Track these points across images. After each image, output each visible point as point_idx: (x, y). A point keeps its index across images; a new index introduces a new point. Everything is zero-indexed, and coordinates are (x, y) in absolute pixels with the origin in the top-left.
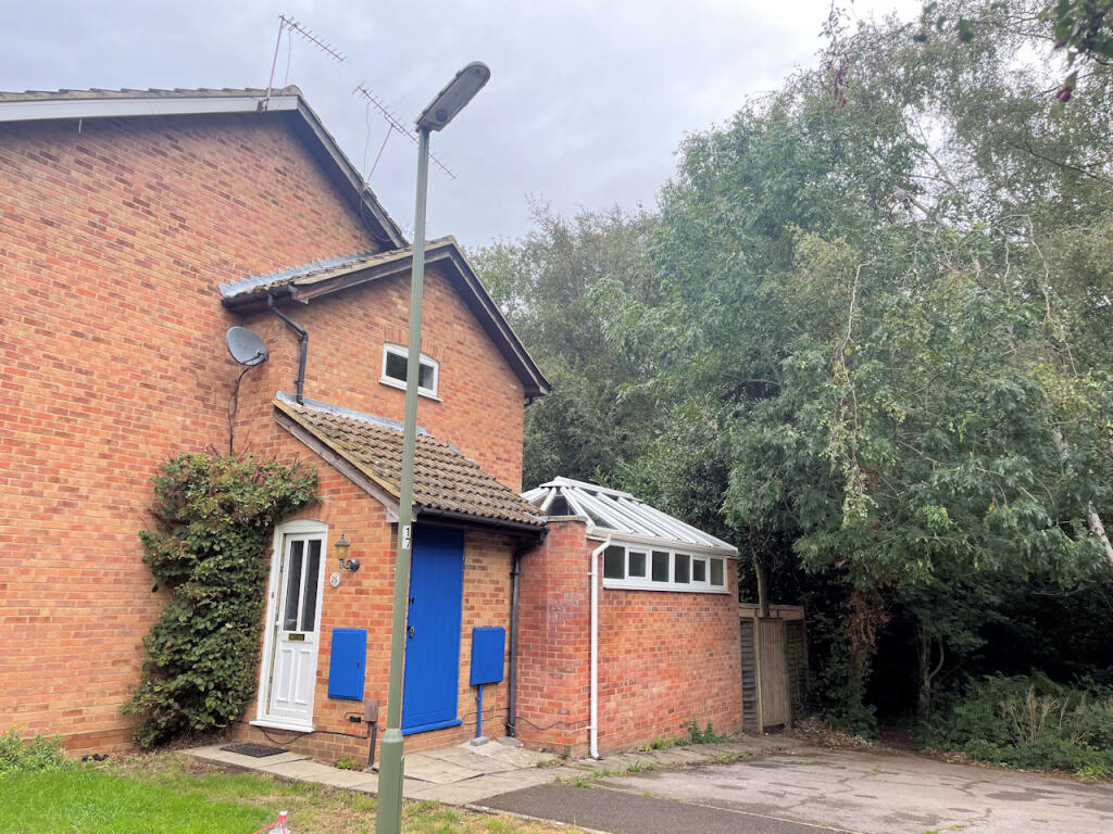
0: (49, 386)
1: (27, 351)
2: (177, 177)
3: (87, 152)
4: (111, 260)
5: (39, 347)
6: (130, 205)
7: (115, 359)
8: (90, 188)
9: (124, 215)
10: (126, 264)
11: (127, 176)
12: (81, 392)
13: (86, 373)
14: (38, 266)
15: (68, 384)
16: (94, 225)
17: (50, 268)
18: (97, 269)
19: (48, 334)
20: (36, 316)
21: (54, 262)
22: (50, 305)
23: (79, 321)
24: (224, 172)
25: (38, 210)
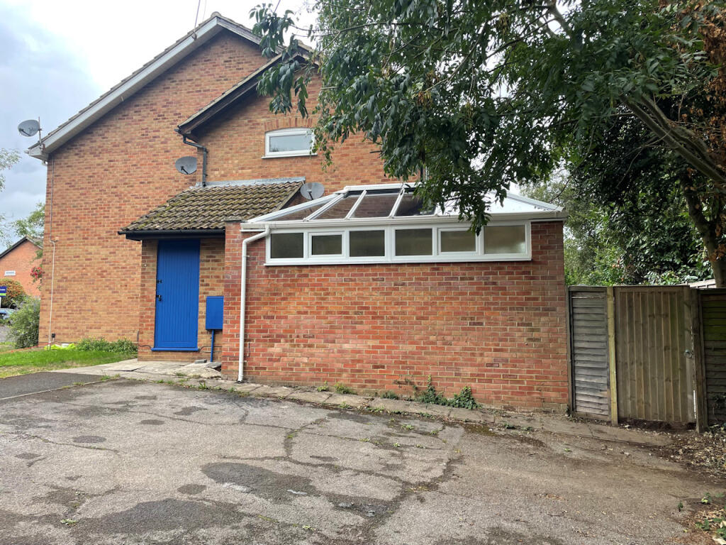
0: (134, 207)
1: (125, 196)
2: (175, 95)
3: (138, 106)
4: (151, 147)
5: (129, 193)
6: (157, 119)
7: (156, 188)
8: (141, 120)
9: (155, 125)
10: (157, 146)
11: (154, 107)
12: (145, 206)
13: (147, 198)
14: (126, 161)
15: (141, 204)
16: (143, 135)
17: (129, 160)
18: (146, 153)
19: (132, 186)
20: (127, 181)
21: (131, 157)
22: (131, 175)
23: (141, 177)
24: (197, 79)
25: (123, 139)
